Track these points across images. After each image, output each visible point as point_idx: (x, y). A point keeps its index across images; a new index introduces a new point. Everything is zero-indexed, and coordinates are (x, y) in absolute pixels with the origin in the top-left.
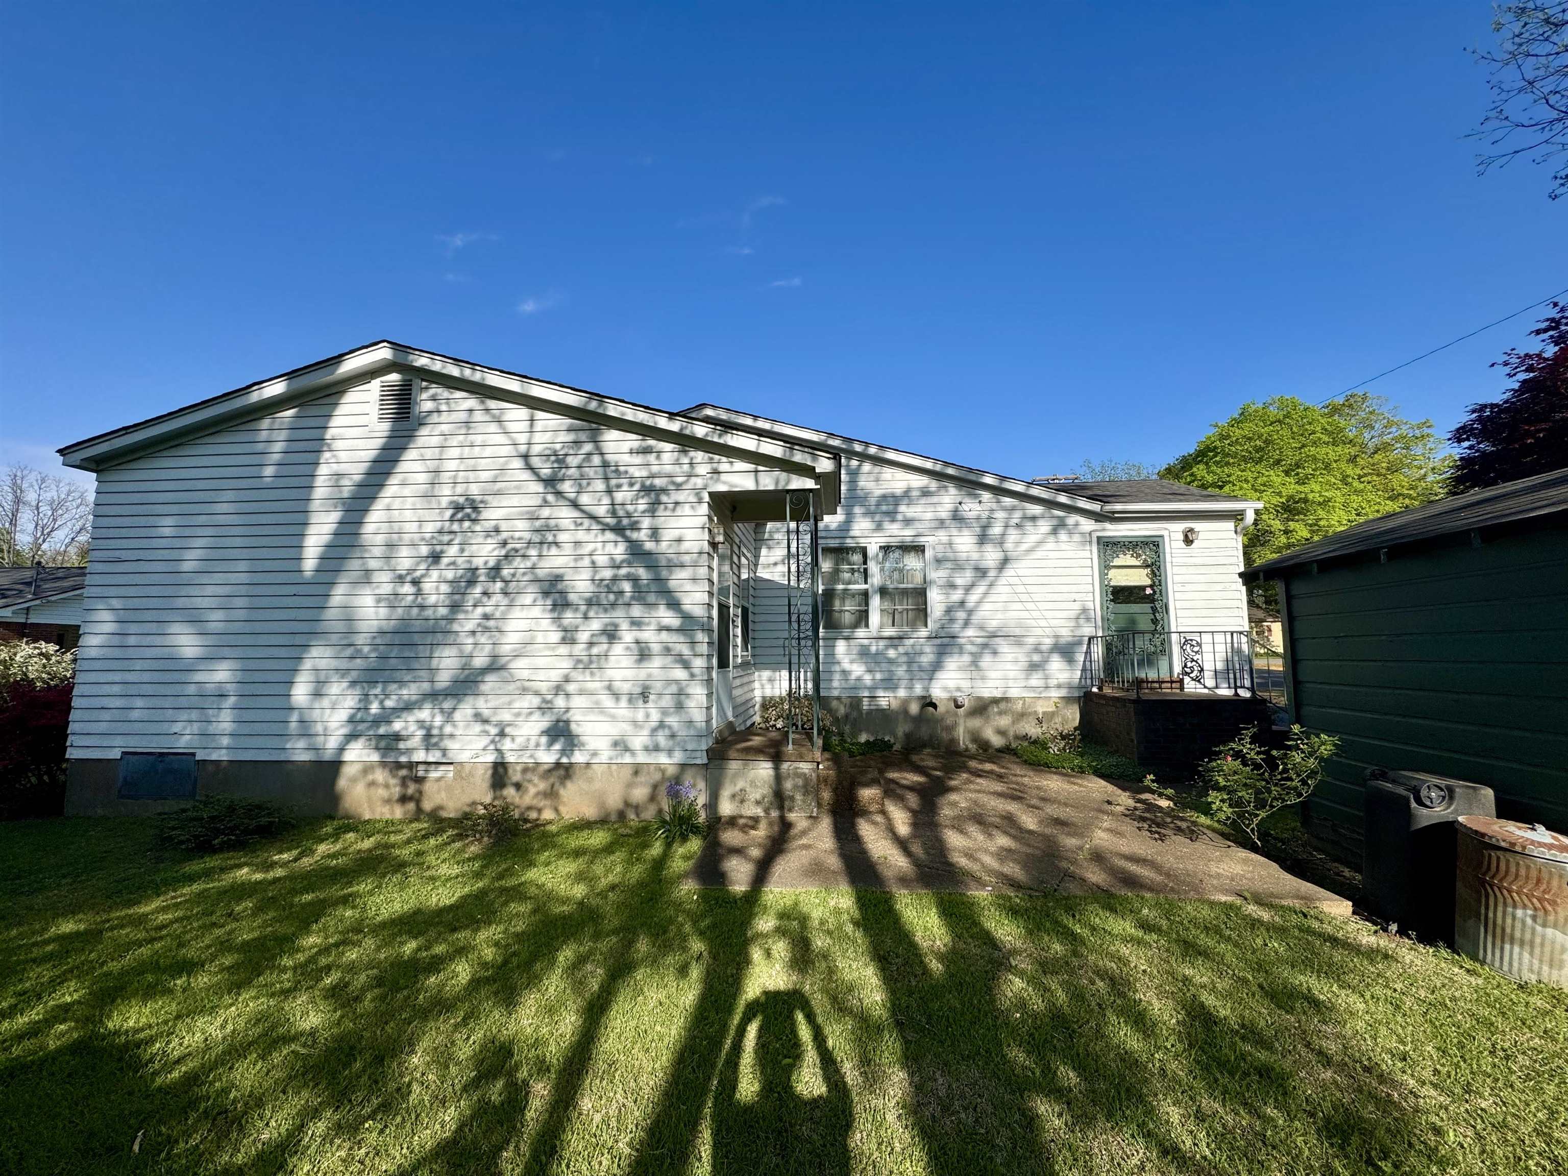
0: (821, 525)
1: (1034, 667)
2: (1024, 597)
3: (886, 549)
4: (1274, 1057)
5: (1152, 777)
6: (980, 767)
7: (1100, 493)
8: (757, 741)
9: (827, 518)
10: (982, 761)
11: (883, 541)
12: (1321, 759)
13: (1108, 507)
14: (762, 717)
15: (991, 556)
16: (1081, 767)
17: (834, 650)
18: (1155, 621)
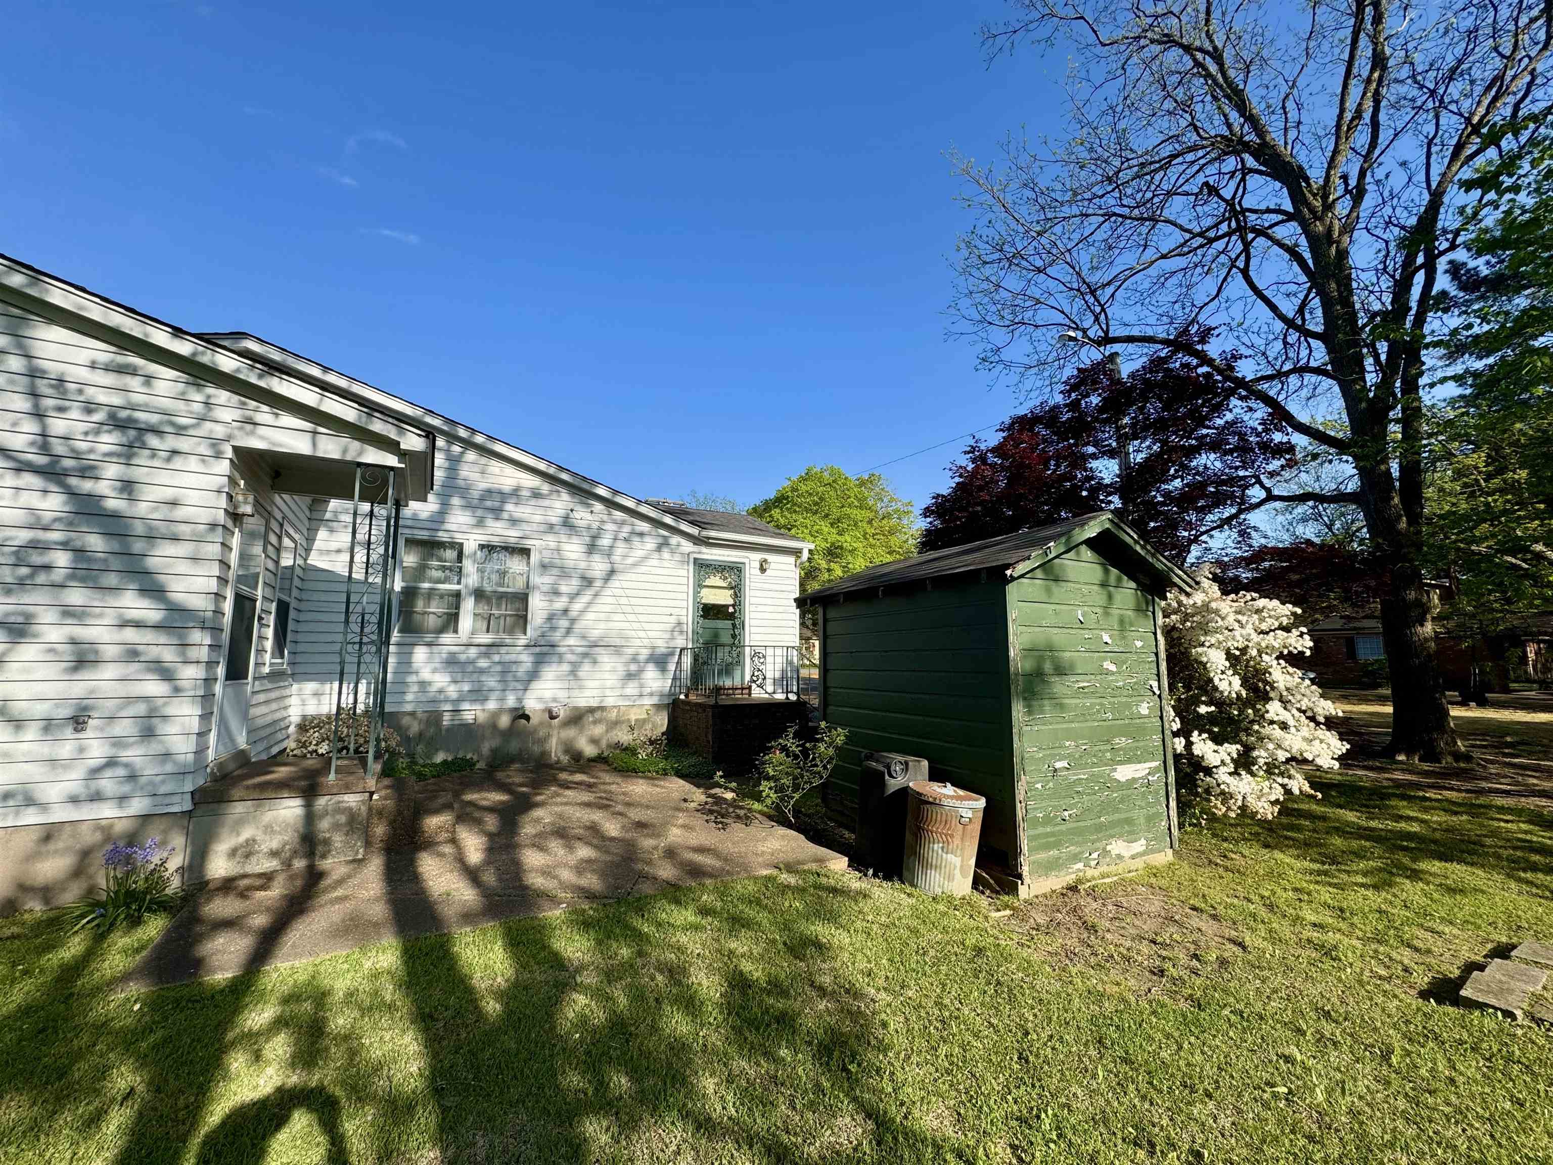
0: (406, 512)
1: (630, 676)
2: (628, 609)
3: (488, 548)
4: (789, 1003)
5: (721, 773)
6: (570, 778)
7: (698, 519)
8: (282, 772)
9: (414, 506)
10: (573, 772)
11: (483, 539)
12: (837, 748)
13: (705, 533)
14: (299, 741)
15: (598, 566)
16: (664, 770)
17: (410, 658)
18: (734, 636)
